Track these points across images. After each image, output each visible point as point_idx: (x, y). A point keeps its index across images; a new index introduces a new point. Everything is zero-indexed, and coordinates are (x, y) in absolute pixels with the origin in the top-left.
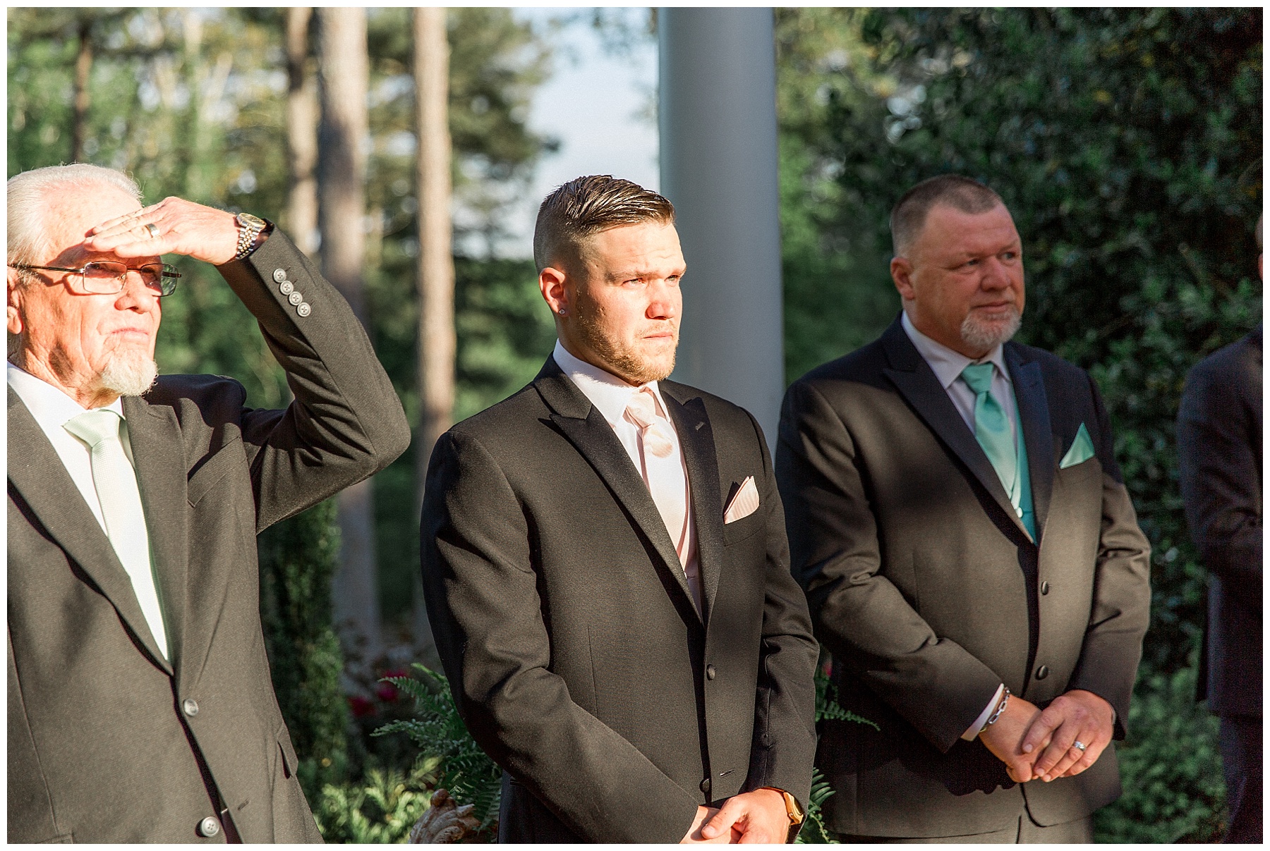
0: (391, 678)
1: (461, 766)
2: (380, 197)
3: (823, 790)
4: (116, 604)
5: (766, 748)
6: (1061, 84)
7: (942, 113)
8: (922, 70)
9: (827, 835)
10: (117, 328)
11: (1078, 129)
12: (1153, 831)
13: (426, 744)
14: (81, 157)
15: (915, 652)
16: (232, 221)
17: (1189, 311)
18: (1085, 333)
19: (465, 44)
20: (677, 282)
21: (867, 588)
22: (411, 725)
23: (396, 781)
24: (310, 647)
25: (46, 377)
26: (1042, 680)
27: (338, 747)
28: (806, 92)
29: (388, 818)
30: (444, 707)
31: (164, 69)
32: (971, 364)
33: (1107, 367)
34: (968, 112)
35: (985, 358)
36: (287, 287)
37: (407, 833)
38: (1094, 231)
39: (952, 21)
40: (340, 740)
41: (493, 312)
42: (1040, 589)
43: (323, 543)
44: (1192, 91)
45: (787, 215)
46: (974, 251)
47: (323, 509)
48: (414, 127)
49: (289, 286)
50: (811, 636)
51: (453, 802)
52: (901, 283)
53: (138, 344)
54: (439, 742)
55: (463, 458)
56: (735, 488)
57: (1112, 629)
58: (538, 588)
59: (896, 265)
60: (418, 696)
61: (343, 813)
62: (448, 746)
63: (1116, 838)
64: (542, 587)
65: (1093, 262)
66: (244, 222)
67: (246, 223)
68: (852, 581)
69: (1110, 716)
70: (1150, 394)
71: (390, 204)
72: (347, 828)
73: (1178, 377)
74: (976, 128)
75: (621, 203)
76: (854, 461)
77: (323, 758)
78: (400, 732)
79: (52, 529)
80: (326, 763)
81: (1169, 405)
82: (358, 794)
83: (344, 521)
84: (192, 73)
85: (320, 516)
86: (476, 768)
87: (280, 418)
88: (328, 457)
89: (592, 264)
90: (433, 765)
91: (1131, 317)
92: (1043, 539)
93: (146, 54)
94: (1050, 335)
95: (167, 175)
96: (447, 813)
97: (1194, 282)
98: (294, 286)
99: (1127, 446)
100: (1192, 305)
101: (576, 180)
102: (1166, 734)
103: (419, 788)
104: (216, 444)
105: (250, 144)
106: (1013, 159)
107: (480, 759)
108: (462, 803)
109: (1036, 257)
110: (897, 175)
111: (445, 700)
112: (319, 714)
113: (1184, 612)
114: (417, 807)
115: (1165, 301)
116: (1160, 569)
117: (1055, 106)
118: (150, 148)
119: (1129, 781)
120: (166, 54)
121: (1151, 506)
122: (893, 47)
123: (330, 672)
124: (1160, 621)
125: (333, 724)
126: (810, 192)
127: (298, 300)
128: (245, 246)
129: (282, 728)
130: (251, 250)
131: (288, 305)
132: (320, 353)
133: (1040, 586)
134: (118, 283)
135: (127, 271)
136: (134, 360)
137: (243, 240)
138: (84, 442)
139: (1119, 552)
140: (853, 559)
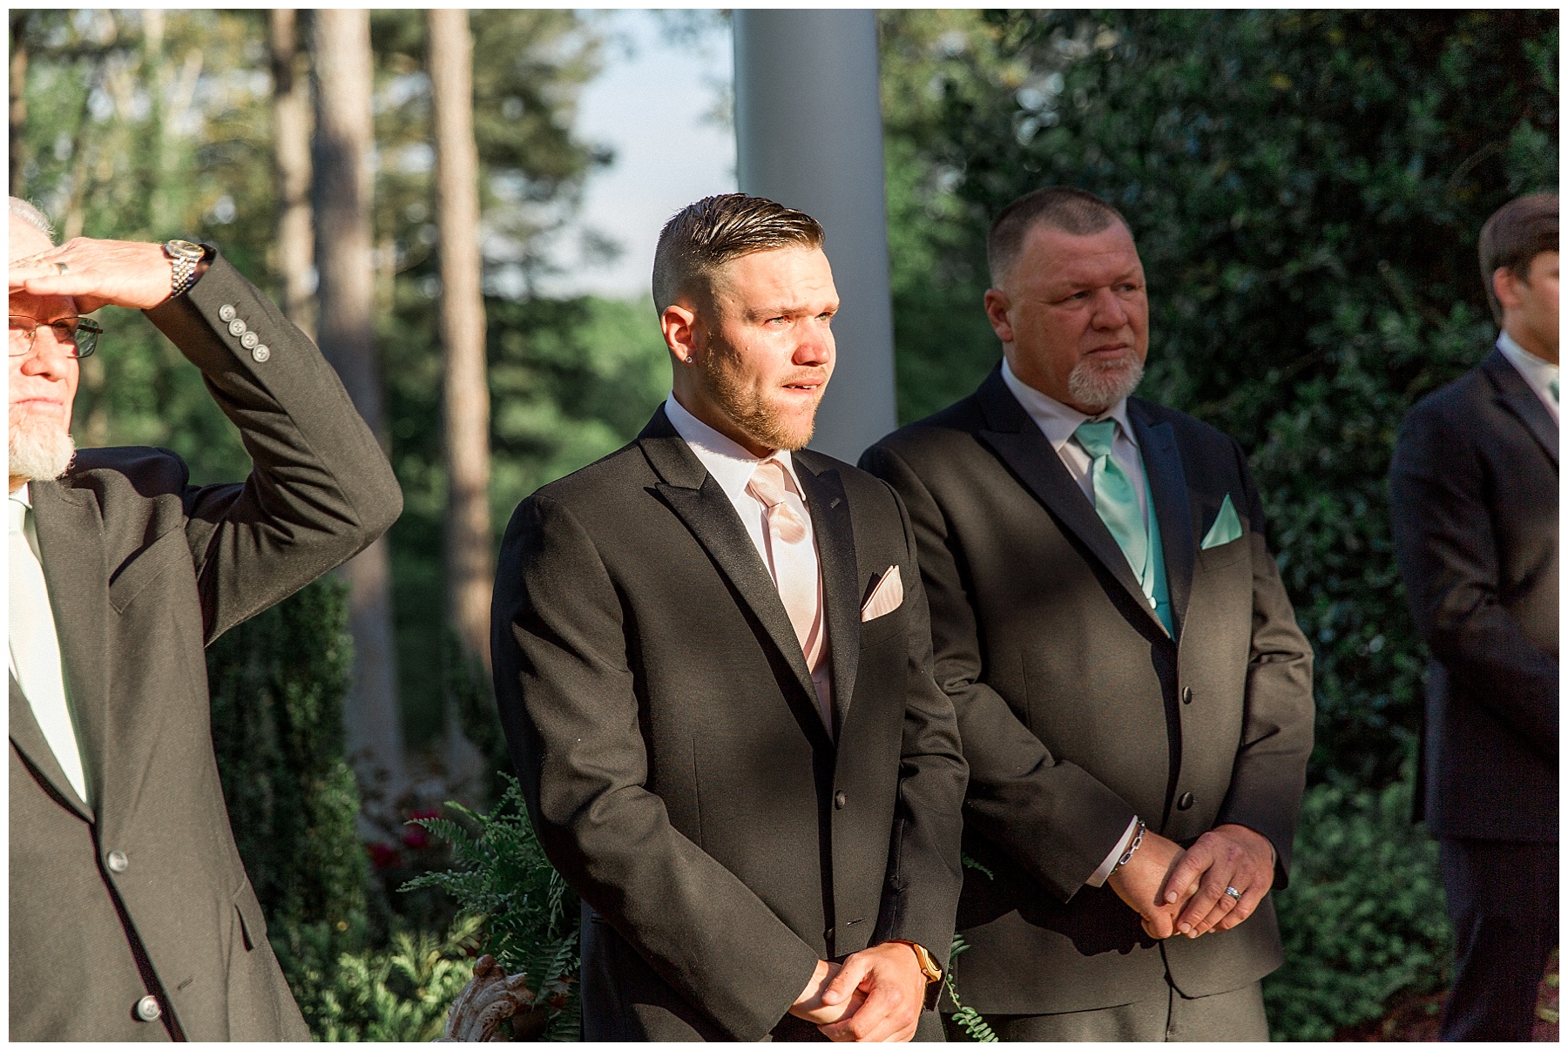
0: (421, 820)
1: (510, 926)
2: (390, 224)
5: (897, 892)
6: (1230, 68)
7: (1084, 106)
8: (1058, 53)
9: (958, 1000)
10: (23, 398)
11: (1252, 123)
12: (1362, 983)
13: (466, 900)
15: (1027, 775)
16: (161, 253)
17: (1392, 343)
18: (1265, 373)
20: (828, 320)
21: (965, 697)
22: (446, 878)
23: (429, 947)
24: (319, 784)
26: (1186, 811)
27: (356, 907)
28: (915, 83)
29: (421, 993)
30: (487, 853)
31: (120, 72)
32: (1088, 422)
33: (1293, 414)
34: (1116, 105)
35: (1105, 414)
36: (238, 327)
37: (444, 1010)
38: (1274, 247)
40: (358, 898)
41: (534, 364)
42: (1180, 697)
43: (331, 655)
44: (1389, 72)
45: (897, 237)
46: (1082, 281)
47: (330, 613)
48: (432, 136)
49: (240, 325)
50: (959, 755)
51: (501, 970)
52: (996, 321)
53: (50, 417)
54: (482, 896)
55: (549, 529)
56: (875, 580)
57: (1268, 750)
58: (635, 690)
59: (991, 299)
60: (454, 841)
61: (364, 988)
62: (494, 901)
64: (641, 690)
65: (1274, 286)
66: (177, 252)
67: (179, 252)
69: (1270, 857)
70: (1347, 447)
71: (404, 233)
72: (370, 1006)
73: (1380, 425)
74: (1126, 124)
75: (758, 224)
76: (947, 542)
77: (339, 921)
78: (433, 887)
80: (342, 927)
81: (1374, 462)
82: (382, 965)
83: (356, 627)
84: (153, 75)
85: (327, 621)
86: (529, 927)
87: (236, 495)
88: (301, 533)
89: (726, 299)
90: (474, 926)
91: (1322, 354)
92: (1182, 635)
93: (99, 54)
94: (1222, 378)
95: (124, 204)
96: (494, 984)
97: (1399, 308)
98: (247, 324)
99: (1321, 510)
100: (1397, 336)
101: (702, 201)
102: (1375, 864)
103: (458, 954)
104: (151, 534)
105: (227, 163)
106: (1172, 161)
107: (533, 916)
108: (512, 972)
109: (1204, 282)
110: (1031, 181)
111: (487, 846)
112: (332, 867)
113: (1394, 714)
114: (456, 978)
115: (1363, 333)
116: (1365, 662)
117: (1224, 95)
118: (104, 171)
119: (1330, 923)
120: (120, 54)
121: (1350, 584)
122: (1022, 26)
123: (344, 814)
124: (1364, 726)
125: (350, 879)
126: (923, 208)
127: (253, 342)
128: (180, 281)
129: (242, 887)
130: (188, 286)
131: (241, 348)
132: (286, 405)
133: (1180, 693)
134: (26, 342)
135: (37, 326)
136: (45, 436)
137: (178, 274)
139: (1275, 656)
140: (946, 662)
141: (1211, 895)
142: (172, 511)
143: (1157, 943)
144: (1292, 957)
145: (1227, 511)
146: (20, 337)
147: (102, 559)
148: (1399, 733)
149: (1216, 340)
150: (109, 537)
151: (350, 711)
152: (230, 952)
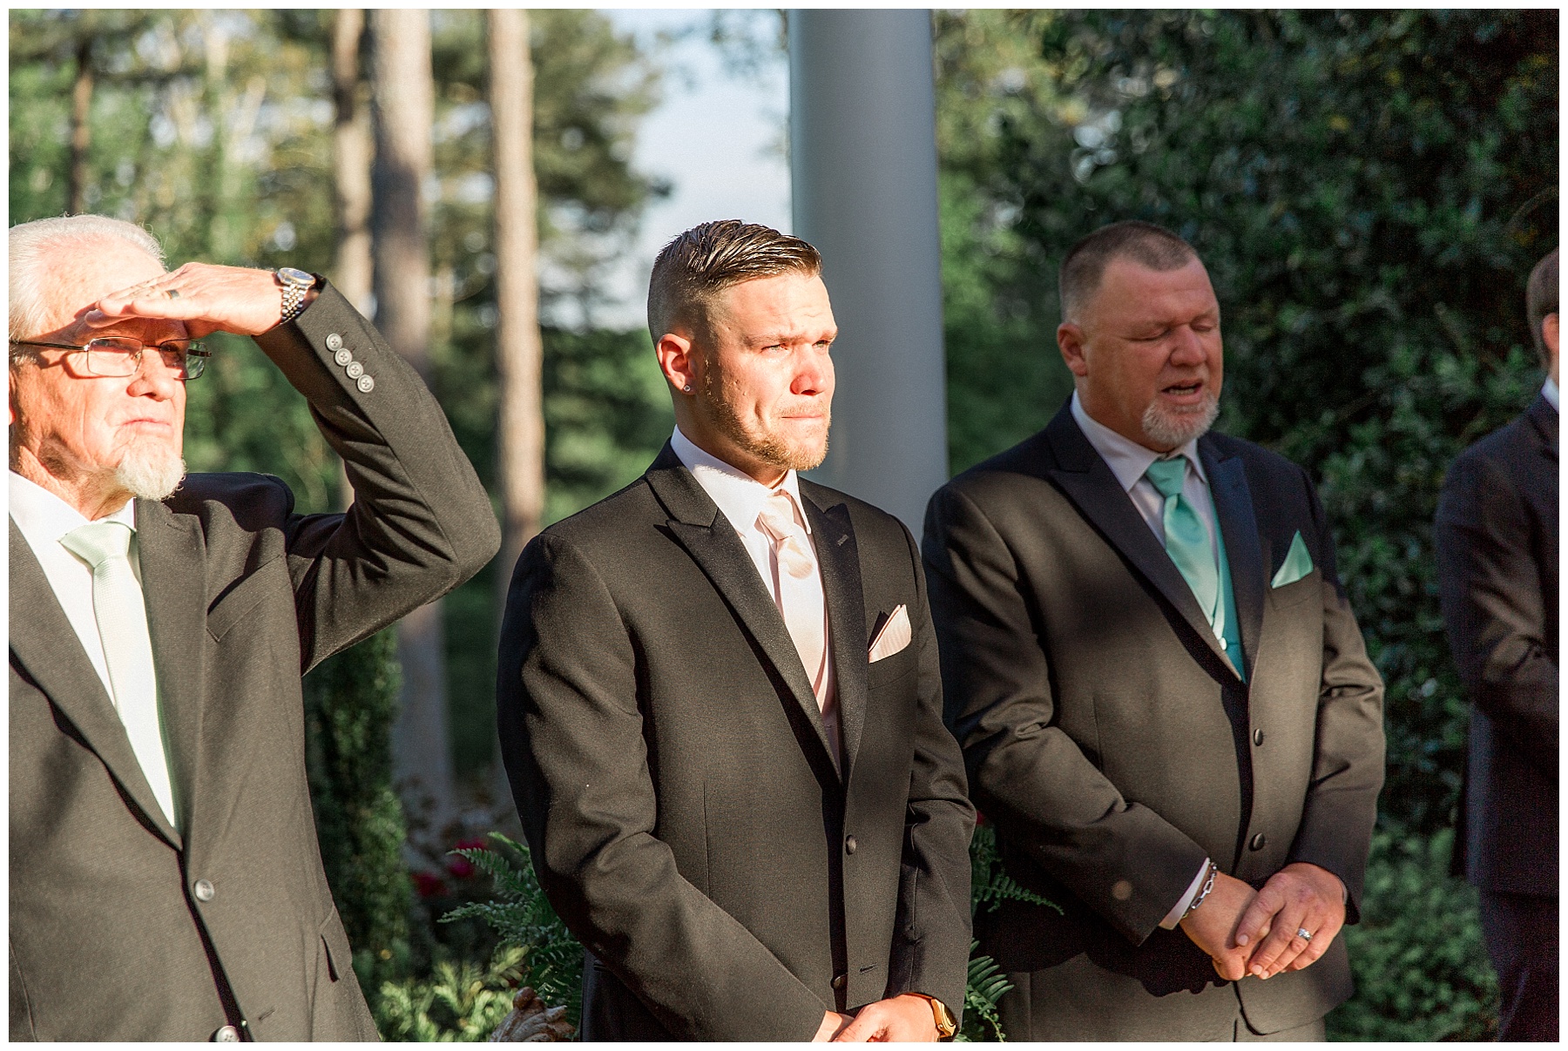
0: (463, 850)
1: (551, 959)
2: (450, 253)
3: (999, 984)
4: (107, 762)
5: (913, 942)
6: (1288, 107)
7: (1141, 146)
8: (1116, 92)
10: (129, 419)
11: (1309, 163)
12: (1408, 1029)
13: (507, 932)
14: (79, 206)
15: (1098, 821)
16: (272, 280)
17: (1447, 386)
18: (1320, 414)
19: (553, 64)
20: (826, 348)
21: (1038, 742)
22: (488, 909)
23: (471, 977)
24: (365, 812)
25: (45, 479)
26: (1258, 852)
27: (399, 935)
28: (974, 119)
29: (462, 1023)
30: (529, 885)
31: (183, 99)
32: (1159, 460)
33: (1347, 456)
34: (1173, 144)
35: (1175, 451)
36: (344, 357)
38: (1330, 288)
39: (1152, 31)
40: (400, 925)
41: (589, 394)
42: (1252, 740)
43: (379, 683)
44: (1449, 115)
45: (952, 272)
46: (1165, 319)
47: (379, 641)
48: (491, 166)
49: (346, 355)
50: (966, 800)
51: (541, 1003)
52: (1070, 355)
53: (159, 437)
54: (524, 928)
55: (559, 569)
56: (882, 619)
57: (1338, 786)
58: (644, 733)
59: (1064, 333)
60: (496, 872)
61: (406, 1018)
62: (535, 934)
64: (651, 733)
65: (1329, 326)
66: (288, 279)
67: (290, 280)
68: (1017, 734)
69: (1341, 895)
70: (1401, 490)
71: (462, 263)
73: (1435, 468)
74: (1183, 163)
75: (755, 251)
76: (1017, 585)
77: (382, 949)
78: (475, 918)
79: (32, 666)
80: (385, 955)
81: (1424, 505)
82: (425, 994)
83: (405, 656)
84: (216, 103)
85: (376, 648)
86: (570, 961)
87: (337, 525)
88: (395, 566)
89: (723, 326)
90: (517, 957)
91: (1377, 396)
92: (1253, 676)
93: (161, 80)
94: (1276, 419)
95: (185, 230)
97: (1454, 351)
98: (353, 355)
99: (1373, 554)
100: (1452, 379)
101: (699, 227)
102: (1423, 910)
103: (500, 986)
104: (252, 563)
105: (288, 190)
106: (1229, 201)
107: (575, 949)
108: (552, 1004)
109: (1260, 322)
110: (1089, 220)
111: (530, 877)
112: (376, 895)
113: (1445, 759)
114: (498, 1009)
115: (1419, 374)
116: (1416, 706)
117: (1281, 135)
118: (165, 196)
119: (1377, 969)
120: (184, 80)
121: (1403, 627)
122: (1081, 64)
123: (389, 842)
124: (1416, 771)
125: (395, 908)
126: (980, 244)
127: (358, 372)
128: (290, 308)
129: (329, 917)
130: (297, 313)
131: (346, 378)
132: (387, 437)
133: (1252, 734)
134: (132, 363)
135: (142, 349)
136: (155, 456)
137: (287, 301)
138: (85, 561)
139: (1346, 690)
140: (1018, 707)
141: (1282, 937)
142: (276, 539)
143: (1230, 984)
145: (1298, 546)
146: (127, 358)
147: (202, 587)
148: (1447, 776)
149: (1271, 381)
150: (211, 566)
151: (398, 739)
152: (315, 983)
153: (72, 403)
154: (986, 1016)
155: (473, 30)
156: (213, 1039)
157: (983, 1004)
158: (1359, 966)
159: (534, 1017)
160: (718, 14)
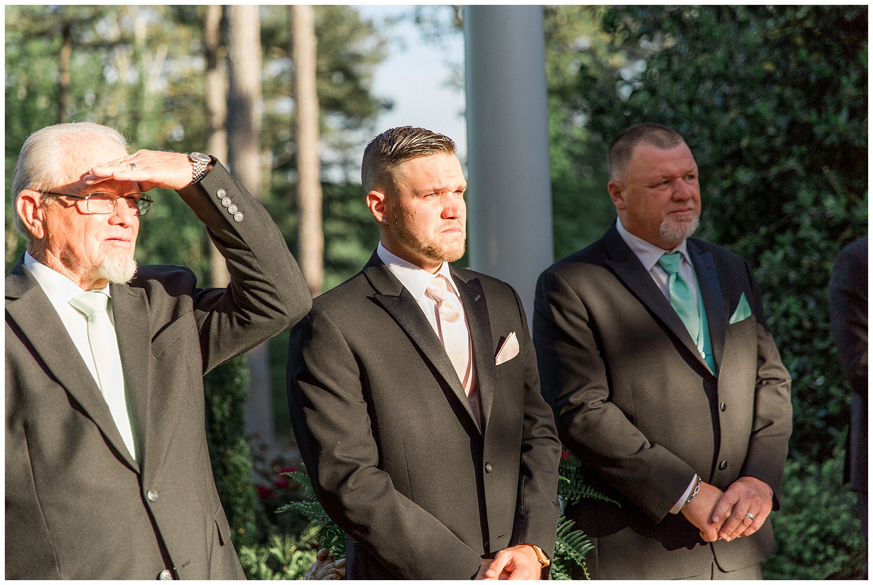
0: (288, 473)
1: (337, 532)
2: (270, 142)
3: (587, 545)
4: (99, 424)
5: (522, 517)
6: (740, 58)
7: (658, 79)
8: (644, 49)
10: (109, 237)
11: (752, 89)
12: (810, 571)
13: (313, 518)
14: (65, 117)
15: (635, 454)
16: (187, 159)
17: (830, 212)
18: (759, 229)
19: (327, 36)
20: (461, 194)
21: (601, 410)
22: (302, 505)
23: (290, 544)
24: (230, 452)
25: (60, 268)
26: (723, 471)
27: (250, 520)
28: (562, 66)
29: (285, 569)
31: (121, 57)
32: (665, 254)
33: (774, 252)
34: (676, 79)
35: (675, 249)
36: (227, 202)
38: (764, 159)
39: (664, 16)
40: (251, 515)
41: (348, 219)
42: (720, 408)
43: (237, 380)
44: (831, 63)
45: (551, 151)
46: (668, 175)
48: (293, 93)
49: (228, 201)
50: (556, 438)
51: (332, 557)
52: (615, 198)
53: (124, 249)
54: (322, 516)
55: (314, 324)
56: (502, 340)
57: (767, 434)
58: (369, 412)
59: (612, 186)
60: (307, 485)
61: (254, 566)
63: (785, 577)
64: (372, 412)
65: (764, 180)
66: (196, 159)
67: (197, 159)
68: (590, 406)
69: (770, 494)
70: (804, 270)
71: (277, 146)
72: (257, 576)
73: (823, 259)
74: (681, 89)
75: (418, 142)
76: (589, 324)
77: (240, 528)
78: (294, 510)
79: (56, 372)
80: (242, 531)
82: (264, 553)
83: (251, 365)
84: (140, 59)
87: (222, 294)
88: (254, 317)
89: (402, 185)
90: (316, 532)
91: (791, 218)
92: (720, 373)
93: (109, 46)
94: (734, 231)
97: (834, 193)
98: (231, 201)
99: (789, 306)
100: (832, 208)
101: (388, 131)
102: (819, 505)
103: (306, 547)
104: (175, 315)
105: (181, 107)
106: (707, 110)
108: (338, 558)
109: (725, 178)
110: (628, 122)
112: (237, 498)
113: (830, 420)
114: (305, 561)
115: (814, 206)
116: (813, 391)
117: (736, 73)
118: (112, 111)
119: (793, 537)
120: (122, 46)
121: (806, 347)
122: (623, 35)
123: (243, 469)
124: (813, 427)
125: (246, 505)
126: (566, 135)
127: (234, 211)
128: (197, 175)
129: (219, 511)
130: (201, 177)
131: (227, 213)
132: (250, 246)
133: (719, 405)
134: (111, 206)
135: (117, 198)
136: (122, 260)
137: (196, 171)
138: (83, 313)
139: (770, 381)
140: (589, 391)
141: (738, 517)
142: (188, 302)
143: (709, 544)
144: (772, 556)
145: (743, 302)
146: (108, 203)
147: (148, 328)
148: (833, 431)
149: (731, 210)
150: (152, 316)
151: (247, 410)
152: (212, 547)
153: (78, 227)
154: (579, 563)
155: (283, 17)
156: (158, 578)
157: (577, 557)
158: (783, 536)
159: (328, 565)
160: (419, 8)
